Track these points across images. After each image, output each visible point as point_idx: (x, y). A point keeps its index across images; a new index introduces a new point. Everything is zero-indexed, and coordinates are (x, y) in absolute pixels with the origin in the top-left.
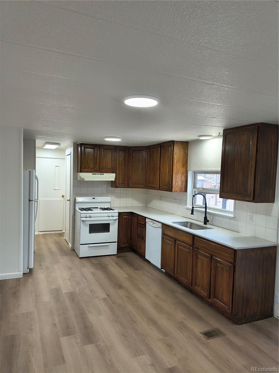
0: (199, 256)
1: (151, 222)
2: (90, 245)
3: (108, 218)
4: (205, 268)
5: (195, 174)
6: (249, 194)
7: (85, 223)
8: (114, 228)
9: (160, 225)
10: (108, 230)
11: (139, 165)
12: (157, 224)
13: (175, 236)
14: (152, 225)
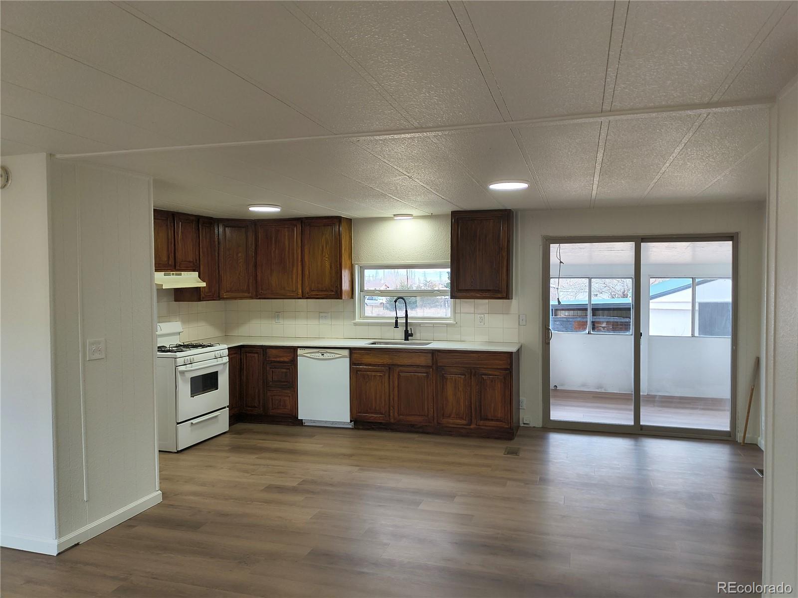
0: (449, 376)
1: (318, 352)
2: (194, 421)
3: (215, 362)
4: (461, 389)
5: (362, 269)
6: (500, 290)
7: (185, 376)
8: (224, 380)
9: (346, 352)
10: (215, 387)
11: (240, 255)
12: (335, 352)
13: (391, 361)
14: (322, 357)
